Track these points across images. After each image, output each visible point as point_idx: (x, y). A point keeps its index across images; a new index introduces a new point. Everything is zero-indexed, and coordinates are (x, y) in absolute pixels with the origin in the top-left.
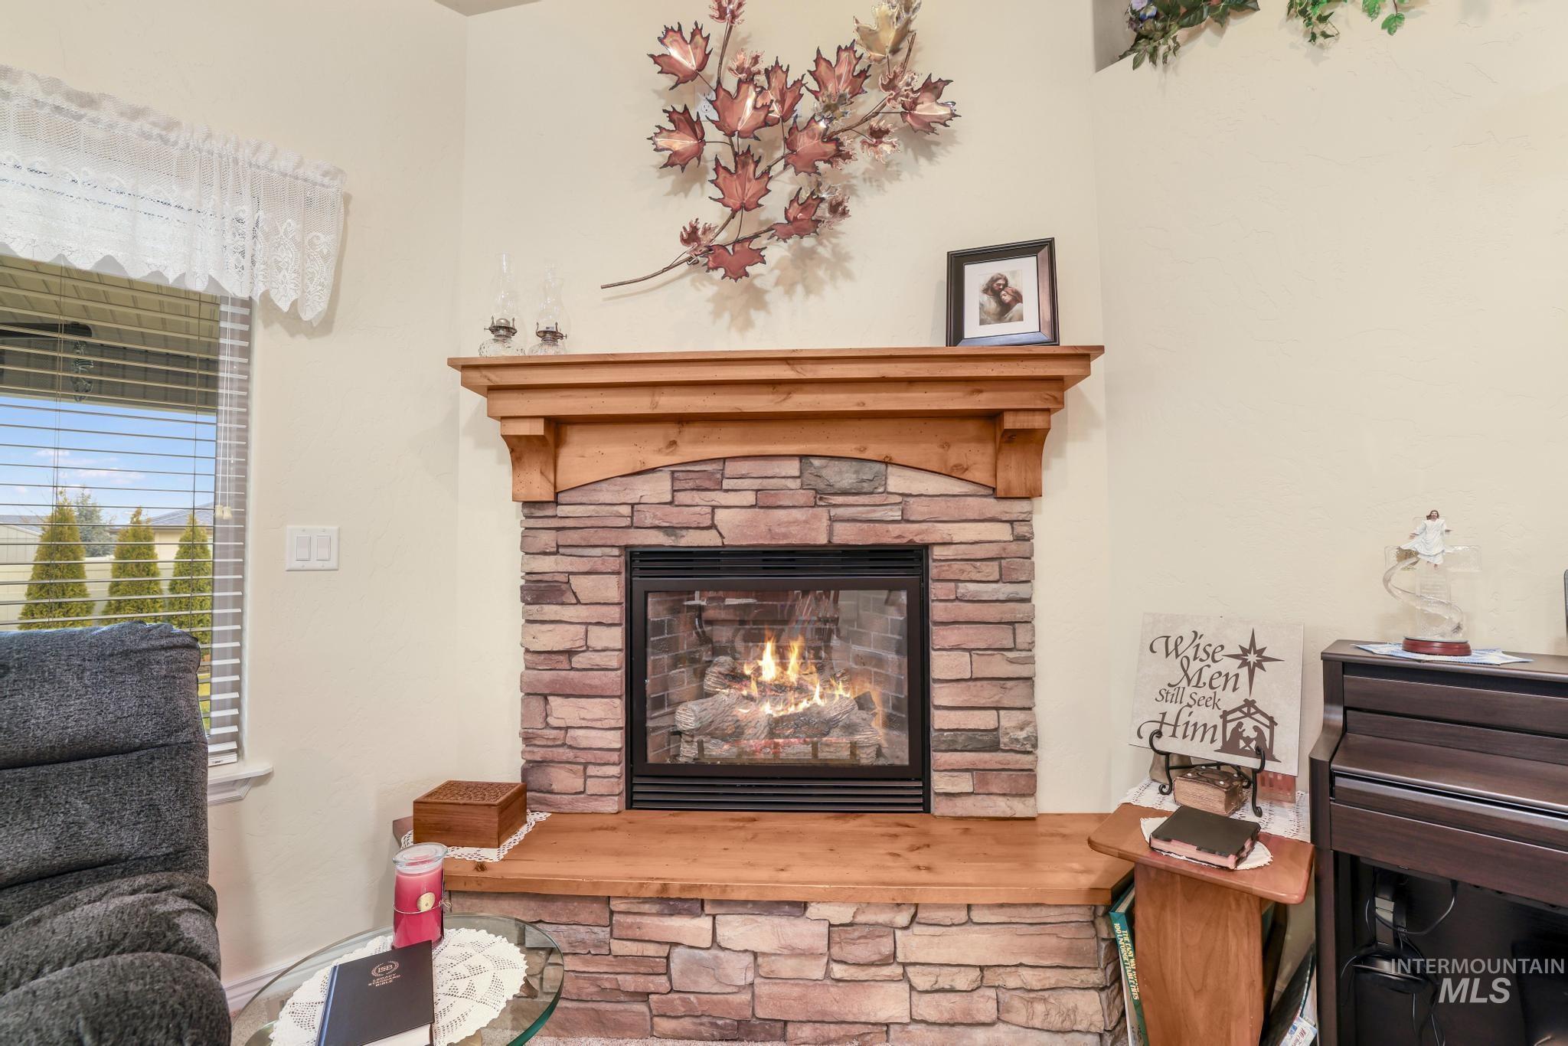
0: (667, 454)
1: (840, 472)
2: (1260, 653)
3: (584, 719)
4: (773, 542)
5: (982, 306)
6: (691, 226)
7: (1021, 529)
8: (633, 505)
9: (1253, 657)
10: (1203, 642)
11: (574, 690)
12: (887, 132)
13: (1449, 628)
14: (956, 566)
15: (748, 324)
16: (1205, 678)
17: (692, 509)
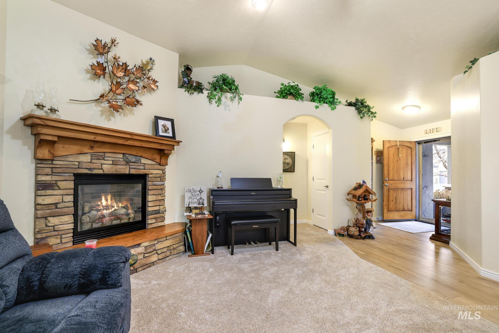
0: (91, 150)
1: (132, 158)
2: (200, 191)
3: (61, 222)
4: (117, 173)
5: (162, 129)
6: (103, 94)
7: (164, 171)
8: (79, 162)
9: (201, 191)
10: (194, 190)
11: (58, 214)
12: (147, 88)
13: (221, 185)
14: (153, 178)
15: (110, 120)
16: (195, 195)
17: (96, 164)
